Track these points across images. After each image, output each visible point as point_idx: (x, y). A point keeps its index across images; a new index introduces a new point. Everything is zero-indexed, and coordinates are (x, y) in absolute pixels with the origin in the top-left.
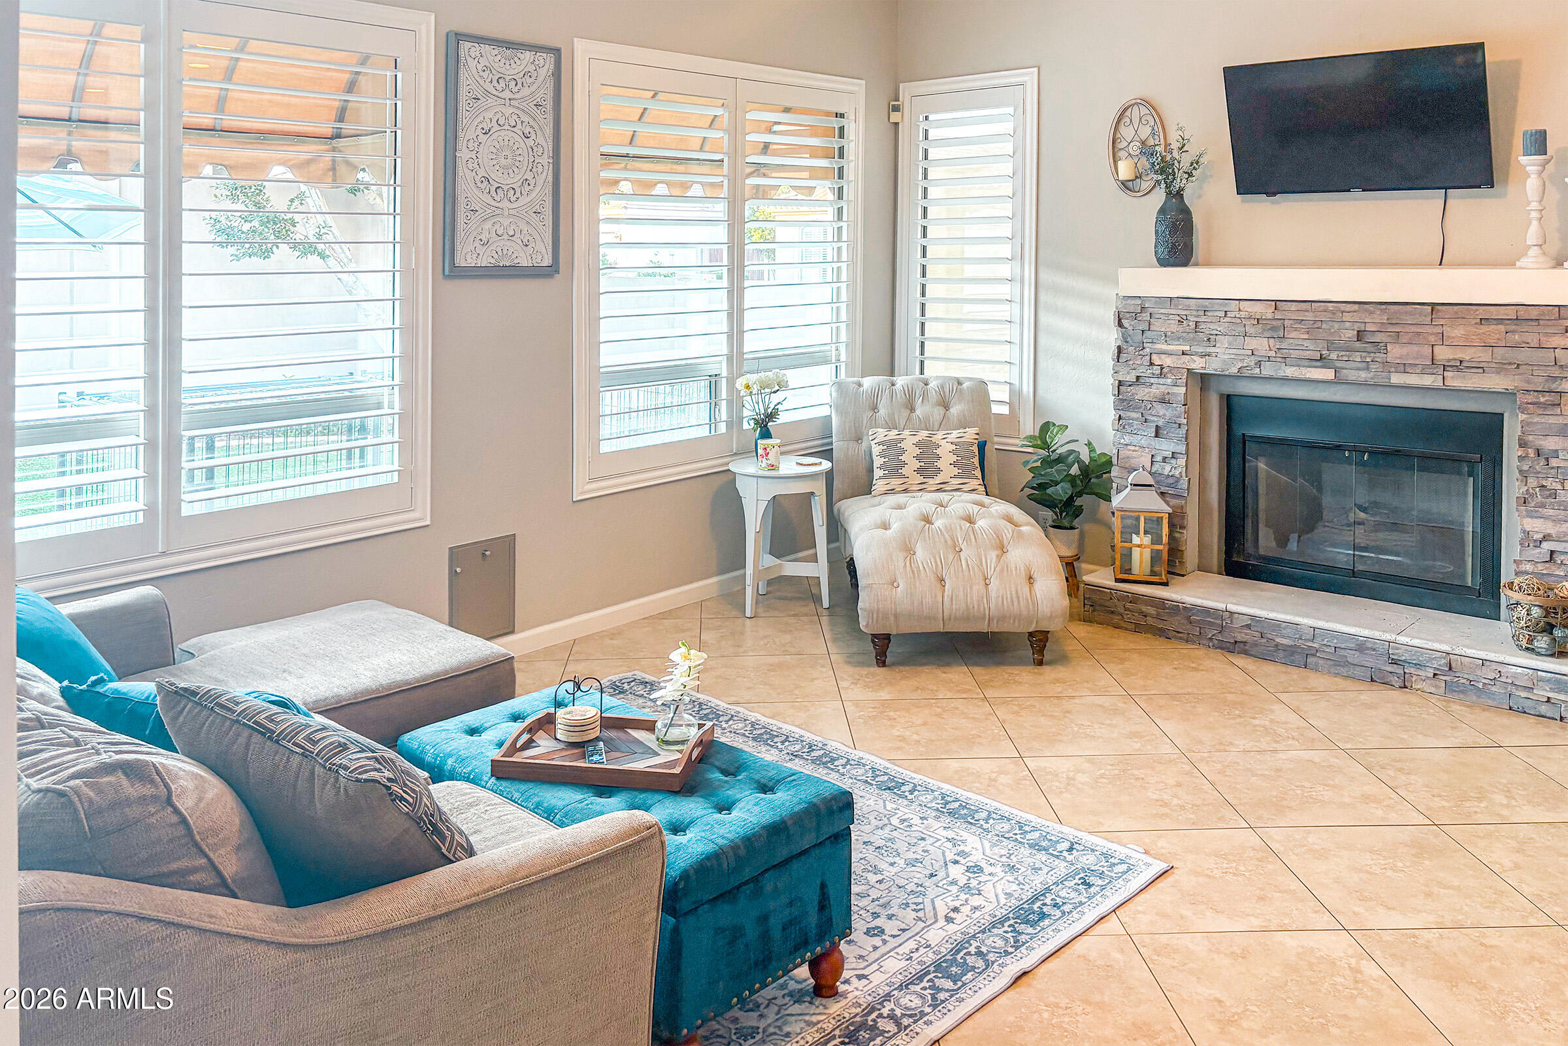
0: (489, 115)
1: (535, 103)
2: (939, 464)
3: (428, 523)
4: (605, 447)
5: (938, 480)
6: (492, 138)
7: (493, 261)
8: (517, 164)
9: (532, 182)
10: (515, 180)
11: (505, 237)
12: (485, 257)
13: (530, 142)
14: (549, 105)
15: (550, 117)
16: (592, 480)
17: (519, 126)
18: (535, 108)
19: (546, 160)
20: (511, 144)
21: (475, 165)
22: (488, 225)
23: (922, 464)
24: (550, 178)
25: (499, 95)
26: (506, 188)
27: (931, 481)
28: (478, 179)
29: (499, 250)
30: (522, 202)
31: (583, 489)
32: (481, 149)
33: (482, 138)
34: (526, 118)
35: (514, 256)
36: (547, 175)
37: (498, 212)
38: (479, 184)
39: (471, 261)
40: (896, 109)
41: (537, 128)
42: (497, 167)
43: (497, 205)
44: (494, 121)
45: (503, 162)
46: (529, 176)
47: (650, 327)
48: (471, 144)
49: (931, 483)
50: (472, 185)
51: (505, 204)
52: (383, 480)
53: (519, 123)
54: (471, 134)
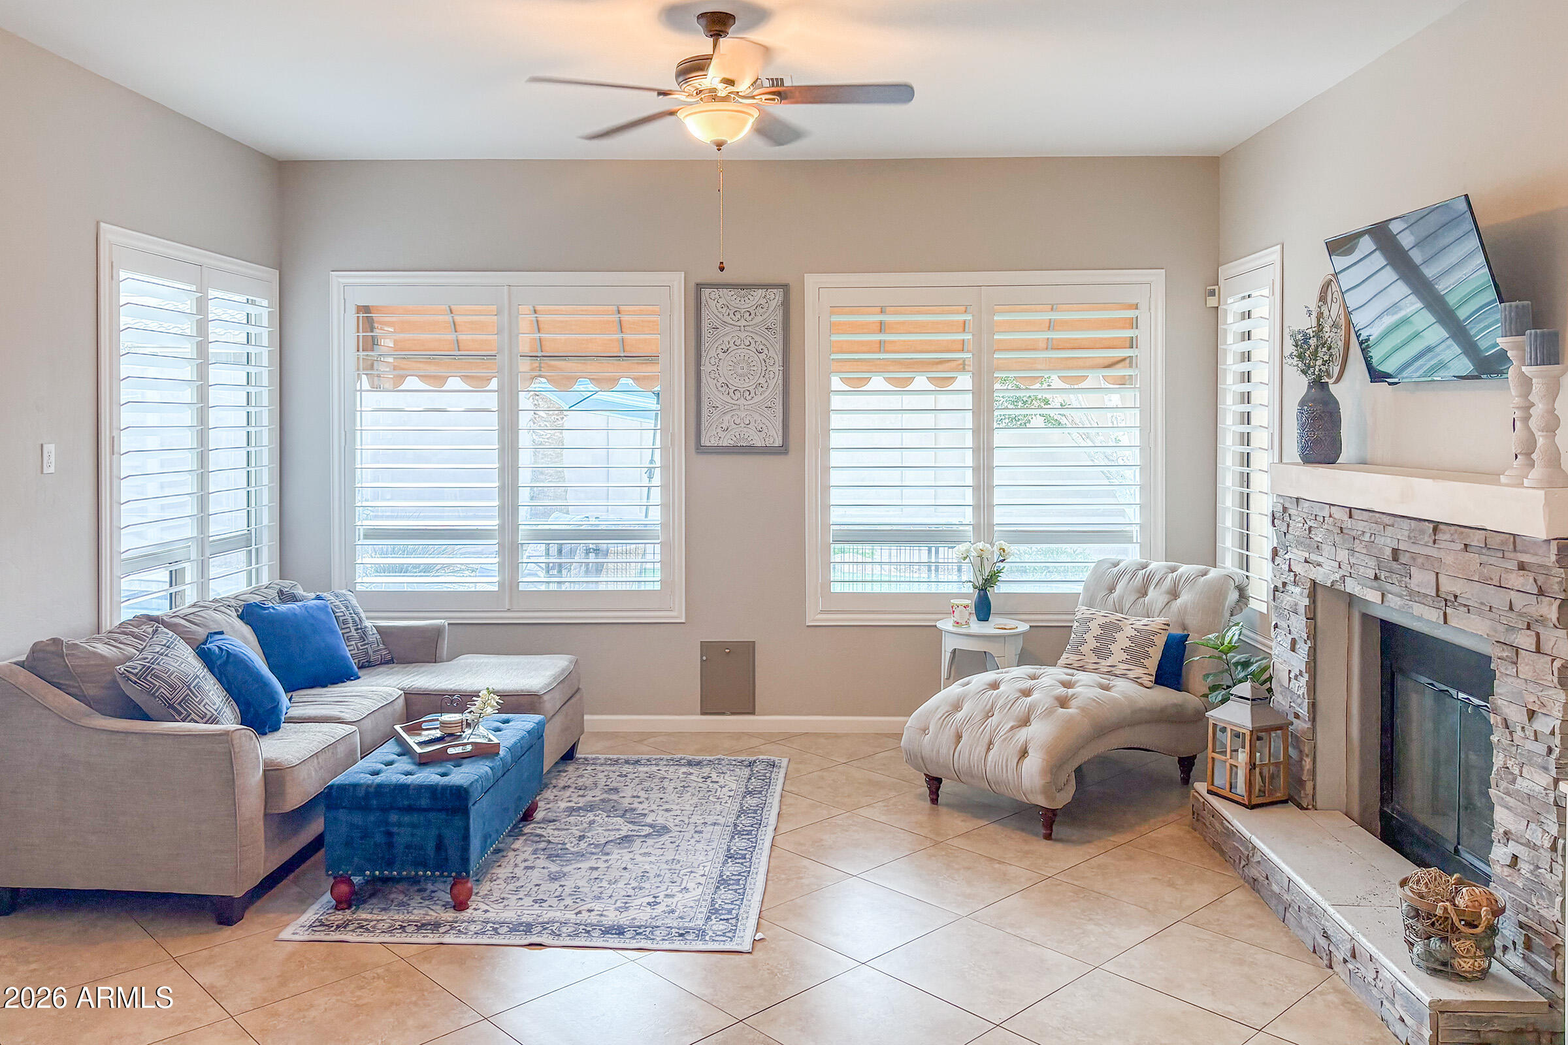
0: (726, 339)
1: (766, 327)
2: (1113, 647)
3: (683, 621)
4: (836, 588)
5: (1109, 662)
6: (730, 355)
7: (732, 442)
8: (752, 372)
9: (765, 385)
10: (749, 384)
11: (742, 425)
12: (725, 440)
13: (763, 356)
14: (779, 329)
15: (780, 337)
16: (822, 612)
17: (753, 344)
18: (766, 331)
19: (777, 368)
20: (746, 358)
21: (717, 375)
22: (727, 417)
23: (1098, 645)
24: (780, 382)
25: (736, 324)
26: (742, 390)
27: (1103, 662)
28: (719, 385)
29: (737, 434)
30: (756, 399)
31: (814, 617)
32: (721, 364)
33: (722, 355)
34: (757, 338)
35: (749, 439)
36: (777, 380)
37: (735, 407)
38: (720, 389)
39: (714, 442)
40: (1212, 293)
41: (768, 345)
42: (735, 375)
43: (736, 402)
44: (732, 343)
45: (740, 371)
46: (762, 381)
47: (884, 496)
48: (713, 361)
49: (1103, 664)
50: (714, 389)
51: (742, 401)
52: (649, 587)
53: (753, 343)
54: (713, 353)
